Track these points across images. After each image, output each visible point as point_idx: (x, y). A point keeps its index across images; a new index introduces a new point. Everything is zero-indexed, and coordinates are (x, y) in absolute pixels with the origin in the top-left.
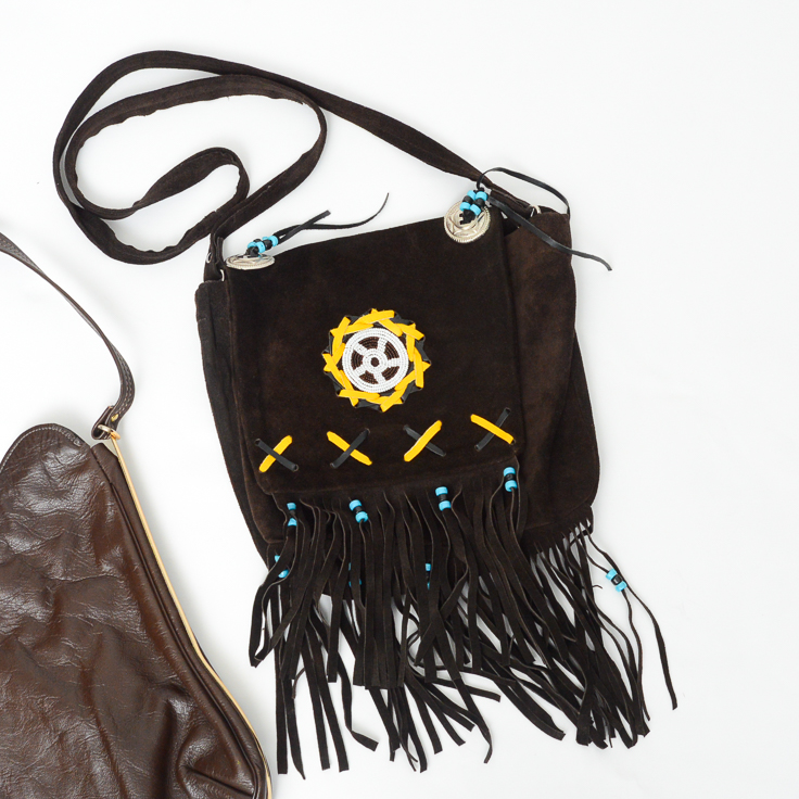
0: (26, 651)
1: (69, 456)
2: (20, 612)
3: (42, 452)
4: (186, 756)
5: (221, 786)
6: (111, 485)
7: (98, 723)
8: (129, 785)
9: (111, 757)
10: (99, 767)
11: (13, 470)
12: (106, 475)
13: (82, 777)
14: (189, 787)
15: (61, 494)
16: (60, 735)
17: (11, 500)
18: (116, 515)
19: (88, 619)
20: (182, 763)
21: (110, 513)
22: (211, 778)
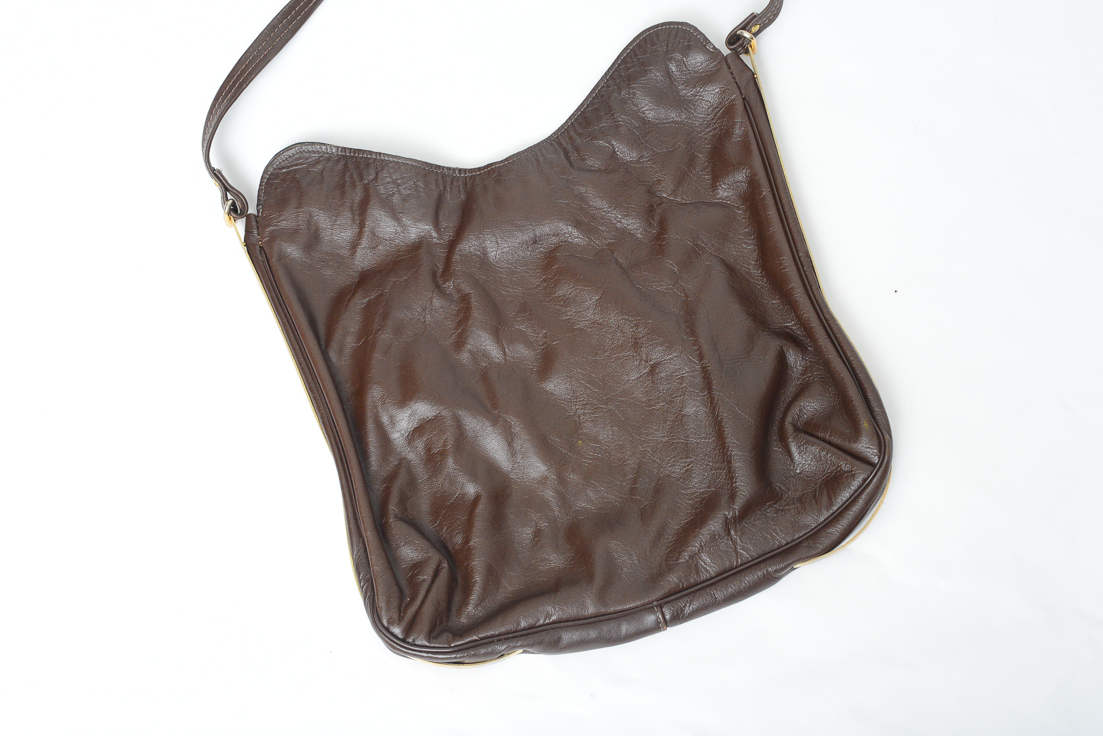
0: (622, 268)
1: (697, 60)
2: (619, 225)
3: (667, 52)
4: (794, 411)
5: (835, 450)
6: (744, 99)
7: (701, 357)
8: (728, 431)
9: (712, 398)
10: (694, 408)
11: (629, 69)
12: (739, 88)
13: (671, 417)
14: (794, 449)
15: (682, 104)
16: (652, 366)
17: (624, 101)
18: (746, 135)
19: (697, 245)
20: (789, 419)
21: (738, 131)
22: (824, 440)
